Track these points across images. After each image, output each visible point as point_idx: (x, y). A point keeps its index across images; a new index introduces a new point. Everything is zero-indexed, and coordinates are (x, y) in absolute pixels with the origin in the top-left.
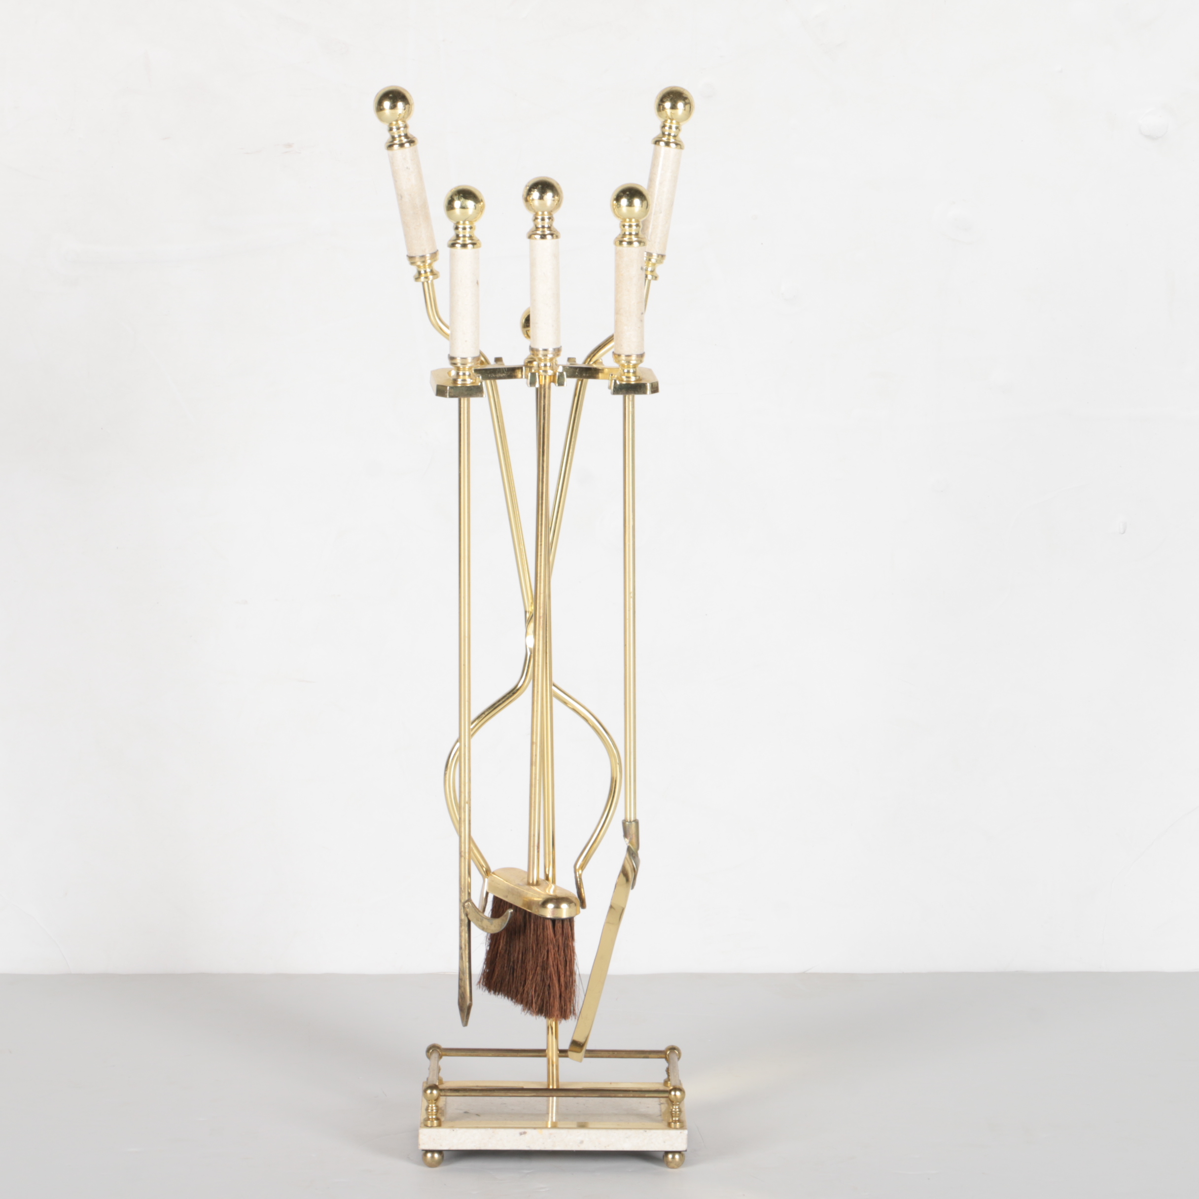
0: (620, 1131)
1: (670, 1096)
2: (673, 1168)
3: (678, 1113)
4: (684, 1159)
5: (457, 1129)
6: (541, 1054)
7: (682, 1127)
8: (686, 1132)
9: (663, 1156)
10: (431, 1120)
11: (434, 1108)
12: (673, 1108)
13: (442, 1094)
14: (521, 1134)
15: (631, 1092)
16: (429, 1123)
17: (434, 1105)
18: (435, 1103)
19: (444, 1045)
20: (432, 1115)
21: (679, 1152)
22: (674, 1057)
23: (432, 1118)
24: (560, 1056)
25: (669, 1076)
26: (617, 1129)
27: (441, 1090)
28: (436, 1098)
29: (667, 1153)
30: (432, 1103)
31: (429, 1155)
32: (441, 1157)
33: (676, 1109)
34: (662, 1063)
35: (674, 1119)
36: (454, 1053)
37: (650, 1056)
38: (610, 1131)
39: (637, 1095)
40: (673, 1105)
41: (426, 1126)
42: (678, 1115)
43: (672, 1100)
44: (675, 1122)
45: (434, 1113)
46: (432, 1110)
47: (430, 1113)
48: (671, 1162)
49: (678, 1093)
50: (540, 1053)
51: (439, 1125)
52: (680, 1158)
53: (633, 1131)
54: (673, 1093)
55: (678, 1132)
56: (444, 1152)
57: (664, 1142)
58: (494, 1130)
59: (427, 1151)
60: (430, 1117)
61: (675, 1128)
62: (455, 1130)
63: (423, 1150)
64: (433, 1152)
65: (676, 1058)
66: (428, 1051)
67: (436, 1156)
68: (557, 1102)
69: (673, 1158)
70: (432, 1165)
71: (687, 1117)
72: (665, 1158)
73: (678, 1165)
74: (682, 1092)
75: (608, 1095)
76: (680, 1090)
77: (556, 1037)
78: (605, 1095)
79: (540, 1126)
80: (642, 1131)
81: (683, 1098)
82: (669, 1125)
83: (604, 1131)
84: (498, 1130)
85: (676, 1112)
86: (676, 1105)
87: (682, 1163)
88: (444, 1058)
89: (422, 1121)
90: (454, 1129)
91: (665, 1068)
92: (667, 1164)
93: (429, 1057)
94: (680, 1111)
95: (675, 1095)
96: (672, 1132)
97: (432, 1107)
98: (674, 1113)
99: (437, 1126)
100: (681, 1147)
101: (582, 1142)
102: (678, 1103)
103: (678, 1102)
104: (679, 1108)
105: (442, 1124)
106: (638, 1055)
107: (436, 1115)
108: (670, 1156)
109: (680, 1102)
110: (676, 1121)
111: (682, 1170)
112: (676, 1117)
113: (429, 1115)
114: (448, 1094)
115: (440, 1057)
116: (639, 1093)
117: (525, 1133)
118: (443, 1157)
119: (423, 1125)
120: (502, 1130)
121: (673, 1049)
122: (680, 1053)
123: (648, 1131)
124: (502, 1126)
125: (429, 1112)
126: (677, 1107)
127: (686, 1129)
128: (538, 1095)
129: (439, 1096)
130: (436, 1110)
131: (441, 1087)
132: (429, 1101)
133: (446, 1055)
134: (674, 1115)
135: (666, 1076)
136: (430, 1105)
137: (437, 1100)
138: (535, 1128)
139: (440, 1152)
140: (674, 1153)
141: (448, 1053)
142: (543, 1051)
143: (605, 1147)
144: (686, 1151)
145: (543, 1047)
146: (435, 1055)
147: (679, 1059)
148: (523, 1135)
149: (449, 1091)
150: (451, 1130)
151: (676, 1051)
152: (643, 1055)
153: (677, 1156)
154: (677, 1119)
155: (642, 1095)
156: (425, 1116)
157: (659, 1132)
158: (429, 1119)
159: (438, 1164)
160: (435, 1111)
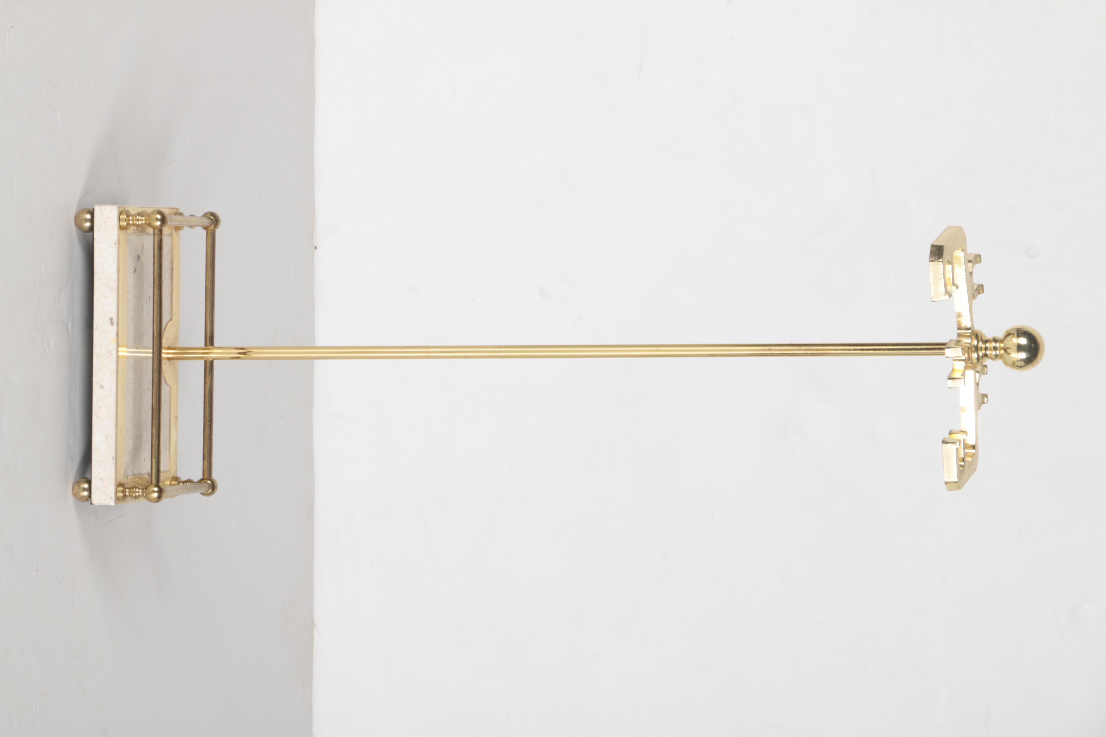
0: (113, 430)
1: (154, 486)
2: (73, 489)
3: (134, 495)
4: (83, 502)
5: (117, 248)
6: (208, 340)
7: (117, 499)
8: (112, 503)
9: (86, 478)
10: (127, 219)
11: (140, 222)
12: (139, 489)
13: (156, 231)
14: (111, 319)
15: (157, 443)
16: (124, 217)
17: (144, 222)
18: (146, 223)
19: (218, 232)
20: (133, 220)
21: (90, 496)
22: (204, 488)
23: (129, 220)
24: (205, 362)
25: (184, 482)
26: (116, 427)
27: (161, 231)
28: (151, 224)
29: (89, 482)
30: (146, 220)
31: (88, 216)
32: (86, 229)
33: (138, 492)
34: (197, 475)
35: (127, 490)
36: (210, 244)
37: (206, 462)
38: (114, 418)
39: (154, 449)
40: (143, 489)
41: (121, 213)
42: (131, 494)
43: (148, 488)
44: (123, 492)
45: (135, 222)
46: (138, 220)
47: (134, 218)
48: (79, 487)
49: (155, 495)
50: (210, 340)
51: (121, 228)
52: (84, 497)
53: (113, 445)
54: (156, 489)
55: (113, 495)
56: (91, 233)
57: (101, 480)
58: (116, 289)
59: (92, 213)
60: (130, 218)
61: (116, 492)
62: (116, 246)
63: (93, 210)
64: (92, 220)
65: (203, 491)
66: (213, 214)
67: (88, 224)
68: (147, 358)
69: (84, 489)
70: (78, 220)
71: (130, 504)
72: (84, 480)
73: (75, 495)
74: (157, 500)
75: (155, 416)
76: (159, 497)
77: (232, 358)
78: (154, 413)
79: (120, 340)
80: (114, 454)
81: (150, 500)
82: (120, 485)
83: (113, 411)
84: (115, 293)
85: (134, 492)
86: (143, 493)
87: (77, 499)
88: (205, 232)
89: (127, 209)
90: (117, 244)
91: (192, 478)
92: (77, 483)
93: (205, 215)
94: (136, 497)
95: (154, 492)
96: (112, 489)
97: (141, 220)
98: (134, 490)
99: (120, 225)
100: (96, 499)
101: (102, 387)
102: (144, 495)
103: (146, 495)
104: (139, 496)
105: (123, 232)
106: (206, 448)
107: (133, 224)
108: (86, 486)
109: (146, 497)
110: (125, 492)
111: (71, 499)
112: (130, 492)
113: (133, 217)
114: (156, 238)
115: (206, 228)
116: (157, 450)
117: (112, 324)
118: (87, 232)
119: (122, 209)
120: (116, 299)
121: (213, 487)
122: (209, 494)
123: (114, 461)
124: (120, 299)
125: (136, 217)
126: (140, 494)
127: (116, 503)
128: (155, 338)
129: (154, 228)
130: (139, 225)
131: (166, 230)
132: (149, 217)
133: (207, 234)
134: (131, 490)
135: (183, 479)
136: (143, 218)
137: (149, 225)
138: (117, 335)
139: (92, 229)
140: (90, 490)
141: (209, 236)
142: (212, 344)
143: (96, 413)
144: (91, 504)
145: (216, 343)
146: (206, 222)
147: (202, 494)
148: (109, 321)
149: (159, 239)
150: (116, 242)
151: (211, 490)
152: (206, 454)
153: (86, 493)
154: (127, 494)
155: (154, 454)
156: (133, 212)
157: (113, 474)
158: (128, 216)
159: (79, 226)
160: (137, 223)
